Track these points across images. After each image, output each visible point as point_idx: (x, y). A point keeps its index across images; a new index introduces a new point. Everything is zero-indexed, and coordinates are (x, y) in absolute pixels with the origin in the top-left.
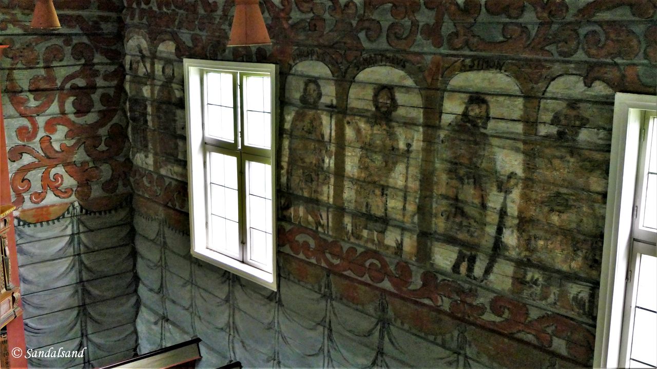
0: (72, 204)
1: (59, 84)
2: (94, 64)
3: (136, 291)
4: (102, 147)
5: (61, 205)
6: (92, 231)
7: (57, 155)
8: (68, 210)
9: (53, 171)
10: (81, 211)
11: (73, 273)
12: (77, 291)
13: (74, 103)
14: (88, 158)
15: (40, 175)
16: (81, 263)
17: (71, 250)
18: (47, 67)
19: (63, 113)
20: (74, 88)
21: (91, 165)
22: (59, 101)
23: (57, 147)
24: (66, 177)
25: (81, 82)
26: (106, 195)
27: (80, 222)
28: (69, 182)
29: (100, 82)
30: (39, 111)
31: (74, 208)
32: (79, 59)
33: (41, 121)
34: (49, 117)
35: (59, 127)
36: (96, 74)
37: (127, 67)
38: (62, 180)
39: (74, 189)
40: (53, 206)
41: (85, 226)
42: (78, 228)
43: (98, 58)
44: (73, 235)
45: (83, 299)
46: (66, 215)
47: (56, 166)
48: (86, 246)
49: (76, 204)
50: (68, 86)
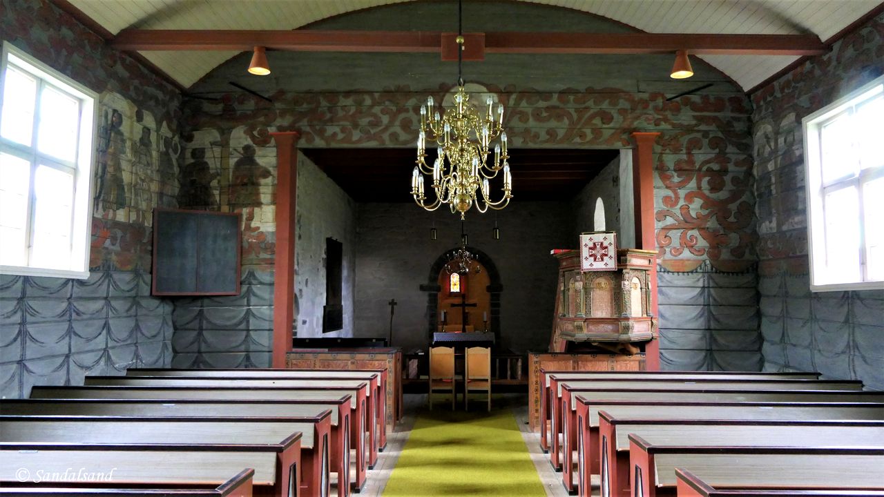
0: (704, 261)
1: (698, 167)
2: (727, 153)
3: (760, 349)
4: (732, 219)
5: (694, 260)
6: (721, 287)
7: (694, 221)
8: (700, 266)
9: (690, 233)
10: (712, 269)
11: (702, 319)
12: (705, 336)
13: (709, 182)
14: (719, 226)
15: (679, 234)
16: (710, 312)
17: (701, 301)
18: (689, 153)
19: (699, 188)
20: (710, 171)
21: (722, 232)
22: (697, 179)
23: (693, 214)
24: (700, 238)
25: (716, 167)
26: (734, 258)
27: (710, 278)
28: (702, 243)
29: (731, 167)
30: (681, 185)
31: (706, 265)
32: (714, 149)
33: (682, 193)
34: (689, 191)
35: (696, 199)
36: (729, 160)
37: (755, 154)
38: (697, 241)
39: (707, 250)
40: (688, 260)
41: (715, 282)
42: (709, 283)
43: (730, 149)
44: (704, 287)
45: (710, 344)
46: (699, 270)
47: (693, 229)
48: (715, 300)
49: (708, 262)
50: (704, 168)
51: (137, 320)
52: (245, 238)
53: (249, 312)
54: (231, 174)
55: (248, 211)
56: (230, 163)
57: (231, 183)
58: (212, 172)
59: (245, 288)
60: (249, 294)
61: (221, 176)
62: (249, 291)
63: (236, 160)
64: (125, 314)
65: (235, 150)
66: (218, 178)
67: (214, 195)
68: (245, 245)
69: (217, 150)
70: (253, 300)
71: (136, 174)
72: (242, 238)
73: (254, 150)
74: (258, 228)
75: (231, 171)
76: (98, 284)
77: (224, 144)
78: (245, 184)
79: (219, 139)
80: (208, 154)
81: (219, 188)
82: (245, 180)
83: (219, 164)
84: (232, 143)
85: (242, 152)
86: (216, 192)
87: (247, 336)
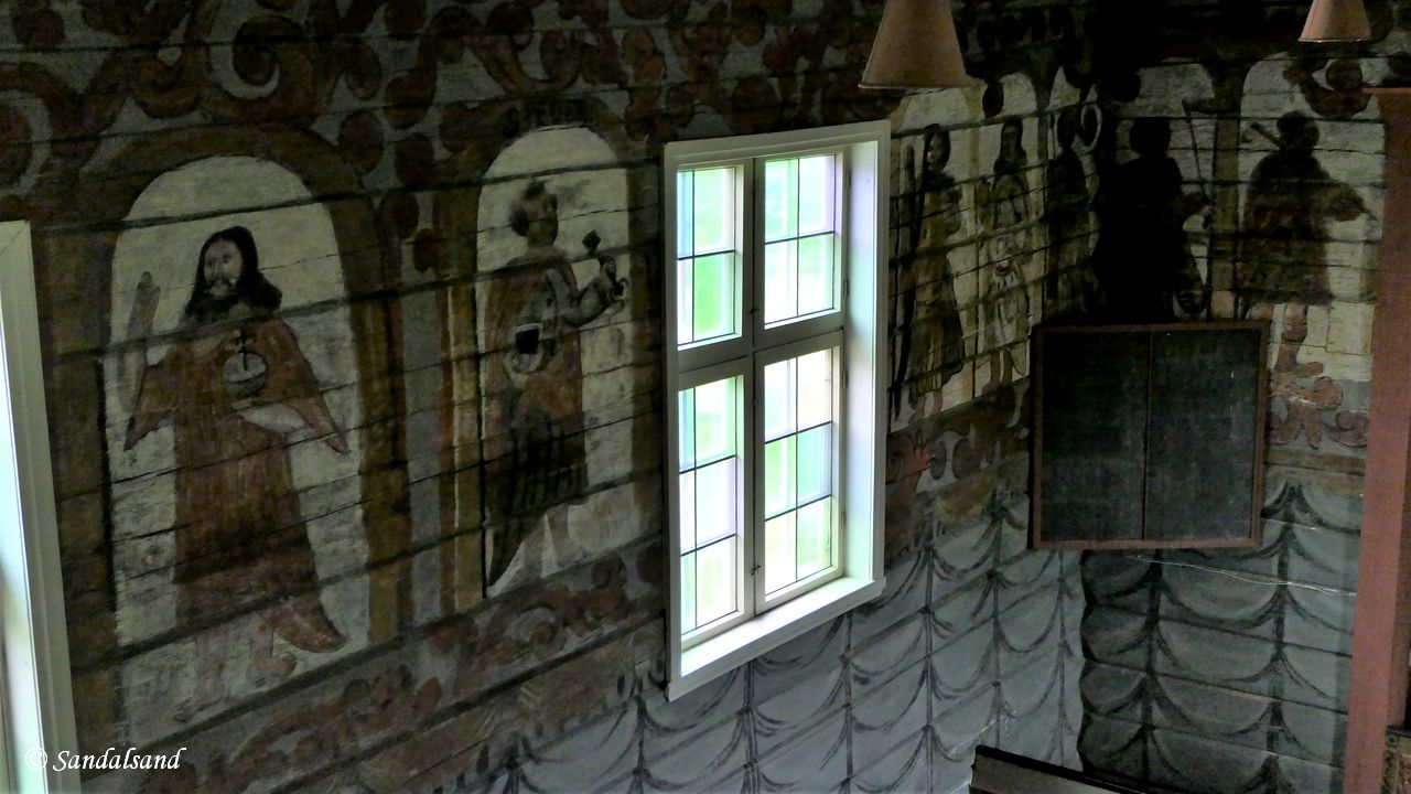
51: (997, 624)
52: (1279, 390)
53: (1281, 598)
54: (1243, 200)
55: (1289, 312)
56: (1241, 168)
57: (1241, 227)
58: (1188, 190)
59: (1274, 527)
60: (1285, 548)
61: (1214, 204)
62: (1286, 537)
63: (1259, 157)
64: (970, 625)
65: (1256, 127)
66: (1206, 209)
67: (1191, 257)
68: (1279, 409)
69: (1204, 129)
70: (1296, 565)
71: (990, 263)
72: (1269, 391)
73: (1315, 131)
74: (1319, 367)
75: (1243, 190)
76: (906, 588)
77: (1226, 109)
78: (1281, 235)
79: (1210, 94)
80: (1180, 137)
81: (1207, 241)
82: (1286, 221)
83: (1209, 167)
84: (1248, 106)
85: (1277, 135)
86: (1199, 250)
87: (1274, 659)
